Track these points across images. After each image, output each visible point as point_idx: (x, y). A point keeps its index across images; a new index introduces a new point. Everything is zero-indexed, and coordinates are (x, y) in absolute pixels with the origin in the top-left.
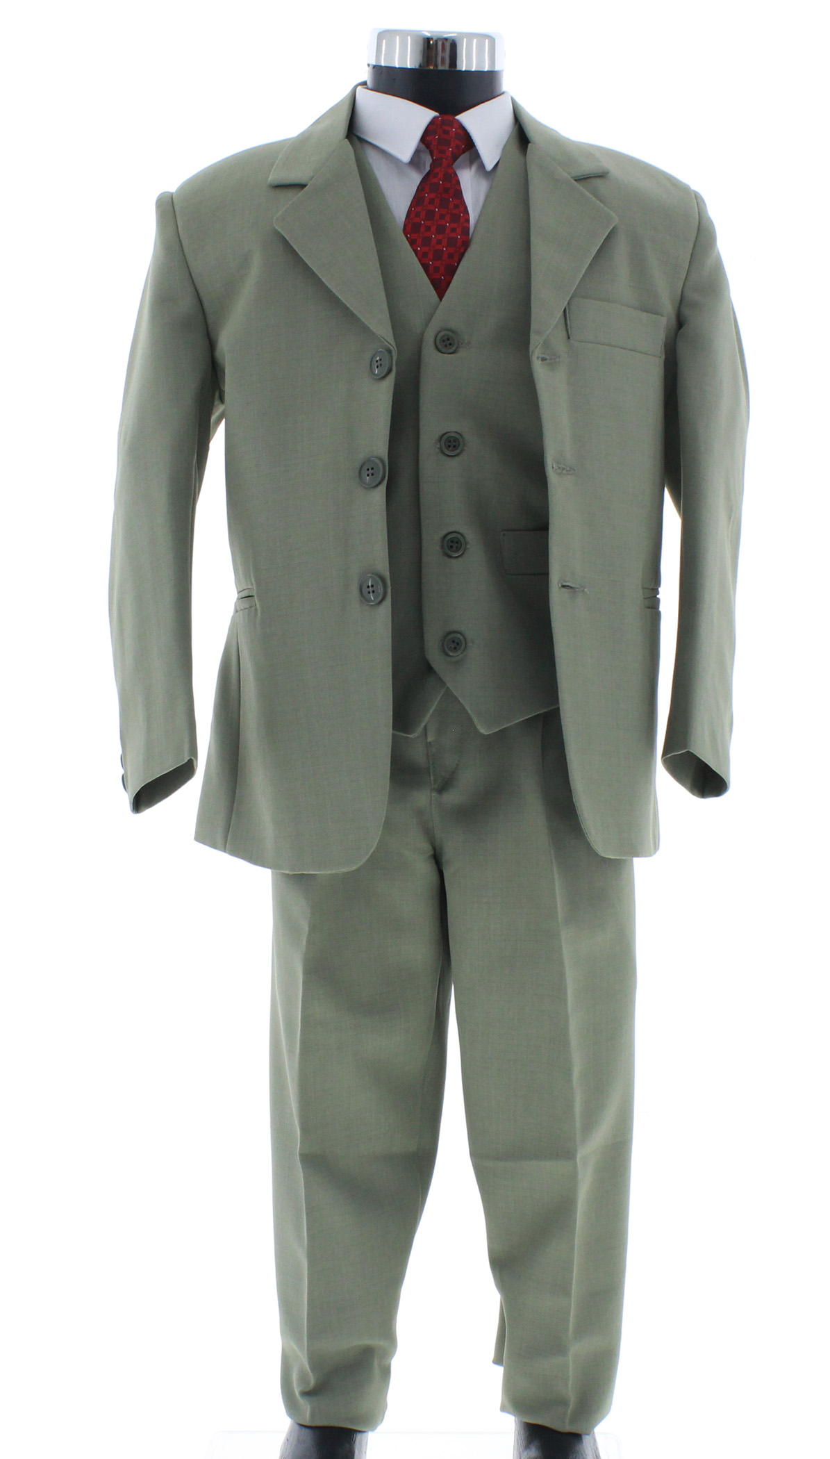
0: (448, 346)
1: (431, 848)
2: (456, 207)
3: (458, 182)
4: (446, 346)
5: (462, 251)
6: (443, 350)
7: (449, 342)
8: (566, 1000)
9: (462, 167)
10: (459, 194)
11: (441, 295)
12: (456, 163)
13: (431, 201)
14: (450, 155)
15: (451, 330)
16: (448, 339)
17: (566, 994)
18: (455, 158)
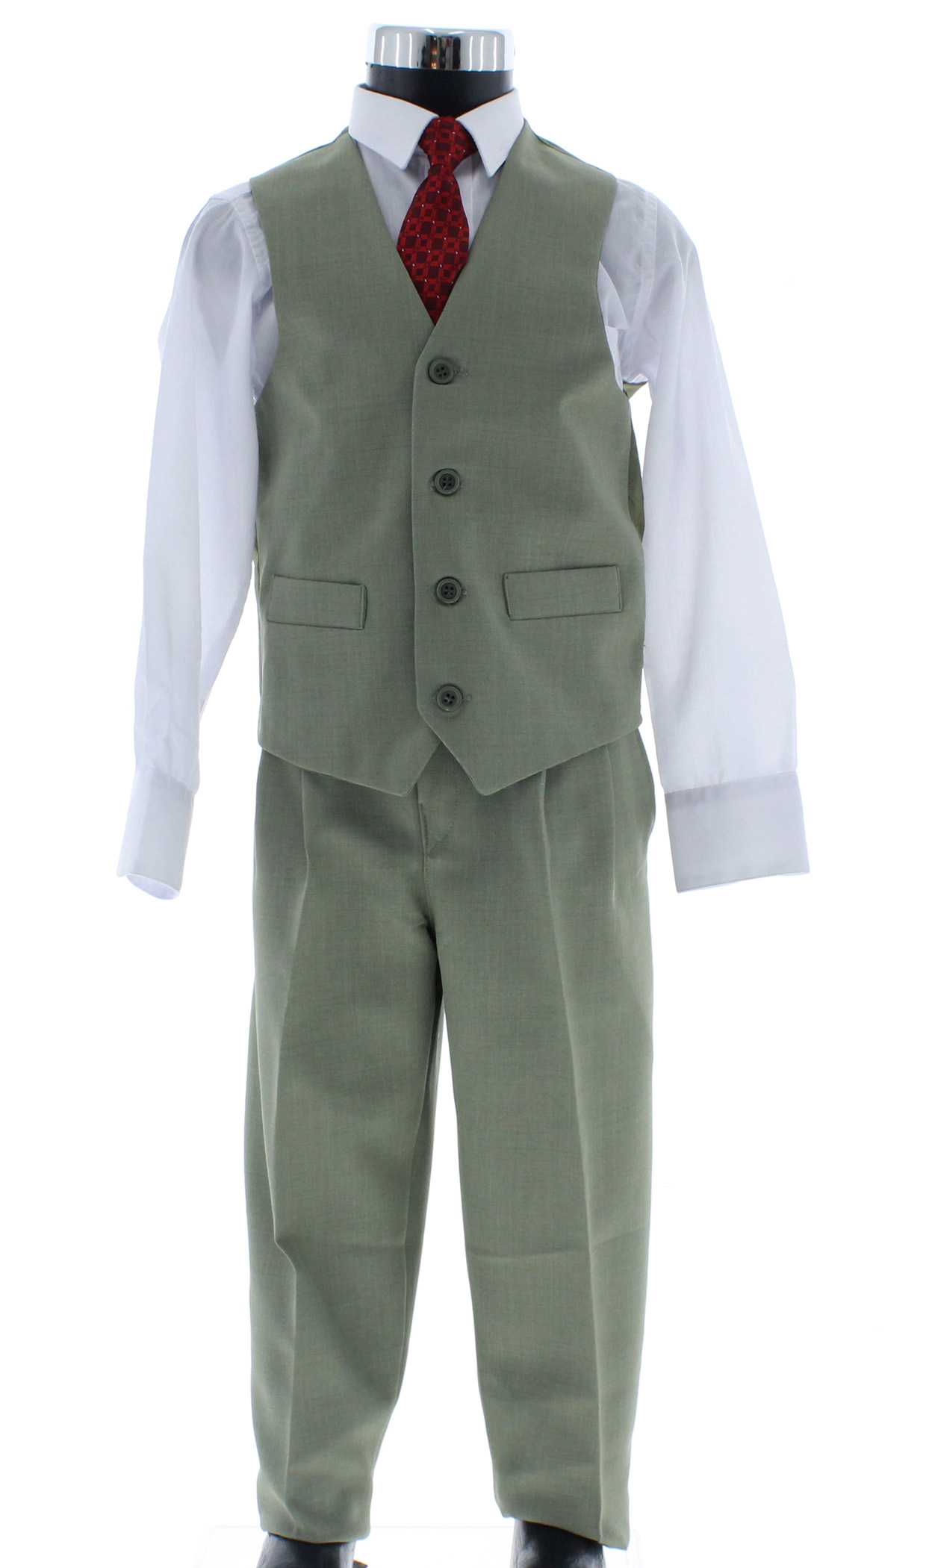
0: (443, 376)
1: (422, 917)
2: (455, 219)
3: (458, 192)
4: (440, 376)
5: (459, 268)
6: (438, 381)
7: (444, 371)
8: (572, 1080)
9: (463, 173)
10: (458, 205)
11: (435, 319)
12: (456, 170)
13: (428, 213)
14: (449, 161)
15: (447, 359)
16: (443, 369)
17: (572, 1073)
18: (455, 164)
